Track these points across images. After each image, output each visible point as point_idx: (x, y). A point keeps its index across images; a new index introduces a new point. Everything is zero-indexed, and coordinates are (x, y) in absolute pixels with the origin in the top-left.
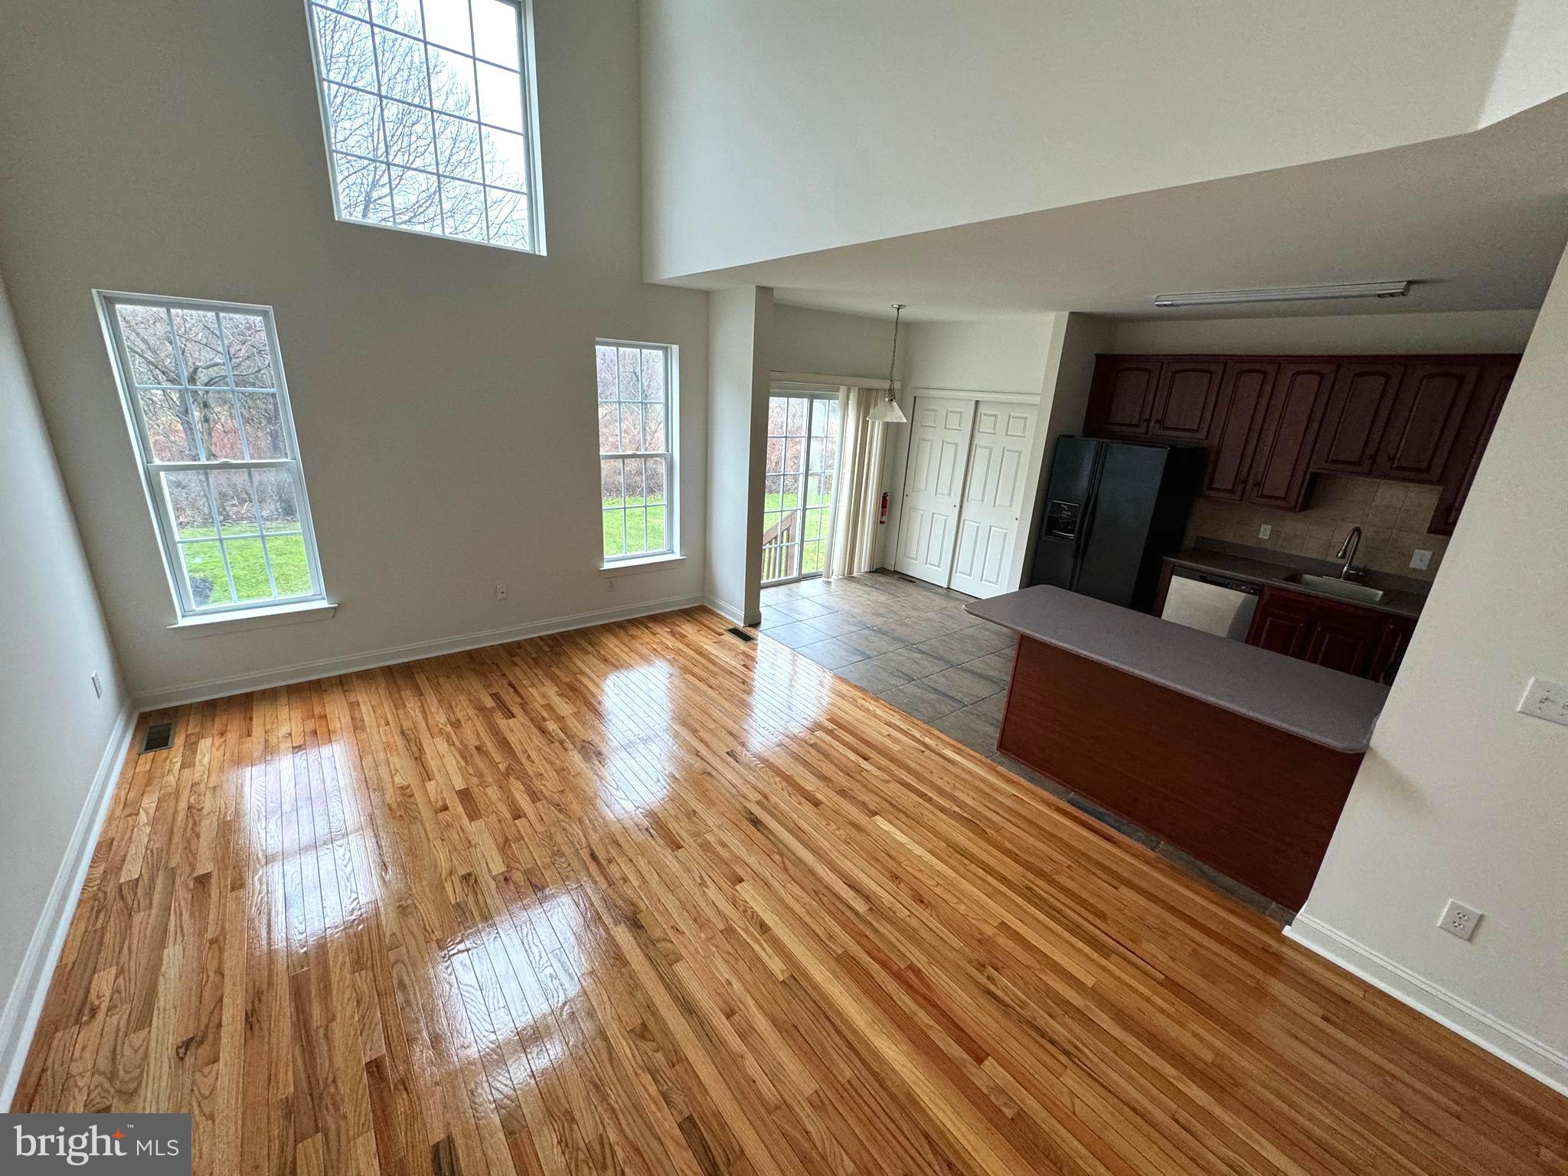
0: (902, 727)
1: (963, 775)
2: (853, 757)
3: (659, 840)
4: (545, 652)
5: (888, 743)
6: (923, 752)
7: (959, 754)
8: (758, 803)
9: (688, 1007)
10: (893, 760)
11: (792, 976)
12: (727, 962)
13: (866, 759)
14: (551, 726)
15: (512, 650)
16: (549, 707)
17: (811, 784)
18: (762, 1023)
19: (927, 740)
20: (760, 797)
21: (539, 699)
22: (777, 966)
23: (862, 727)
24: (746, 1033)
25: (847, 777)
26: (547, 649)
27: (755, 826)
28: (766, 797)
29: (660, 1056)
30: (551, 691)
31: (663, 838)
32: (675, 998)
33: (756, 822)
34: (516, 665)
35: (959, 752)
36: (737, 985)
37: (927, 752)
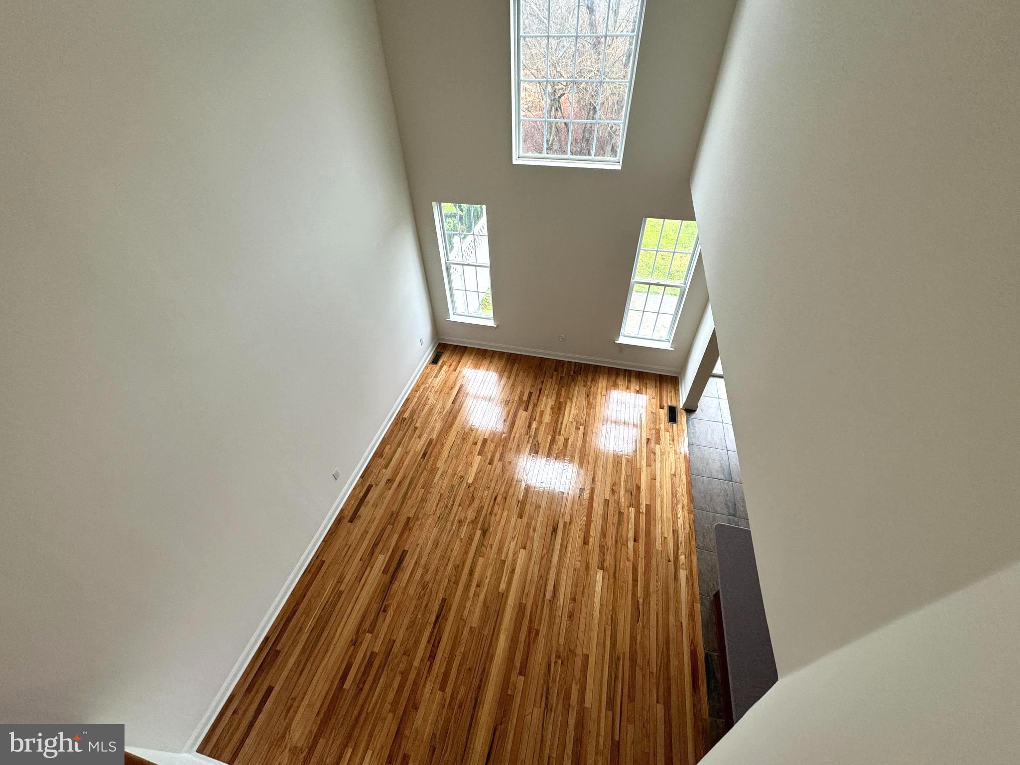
0: (680, 539)
1: (671, 591)
2: (631, 534)
3: (518, 508)
4: (569, 375)
5: (659, 541)
6: (670, 561)
7: (687, 578)
8: (565, 523)
9: (471, 573)
10: (648, 552)
11: (503, 594)
12: (493, 571)
13: (635, 541)
14: (534, 426)
15: (558, 365)
16: (542, 413)
17: (595, 532)
18: (482, 597)
19: (682, 557)
20: (568, 521)
21: (542, 406)
22: (503, 586)
23: (658, 522)
24: (476, 595)
25: (614, 543)
26: (572, 374)
27: (552, 532)
28: (570, 523)
29: (454, 577)
30: (551, 402)
31: (520, 509)
32: (471, 567)
33: (555, 530)
34: (552, 378)
35: (690, 577)
36: (487, 580)
37: (672, 563)
